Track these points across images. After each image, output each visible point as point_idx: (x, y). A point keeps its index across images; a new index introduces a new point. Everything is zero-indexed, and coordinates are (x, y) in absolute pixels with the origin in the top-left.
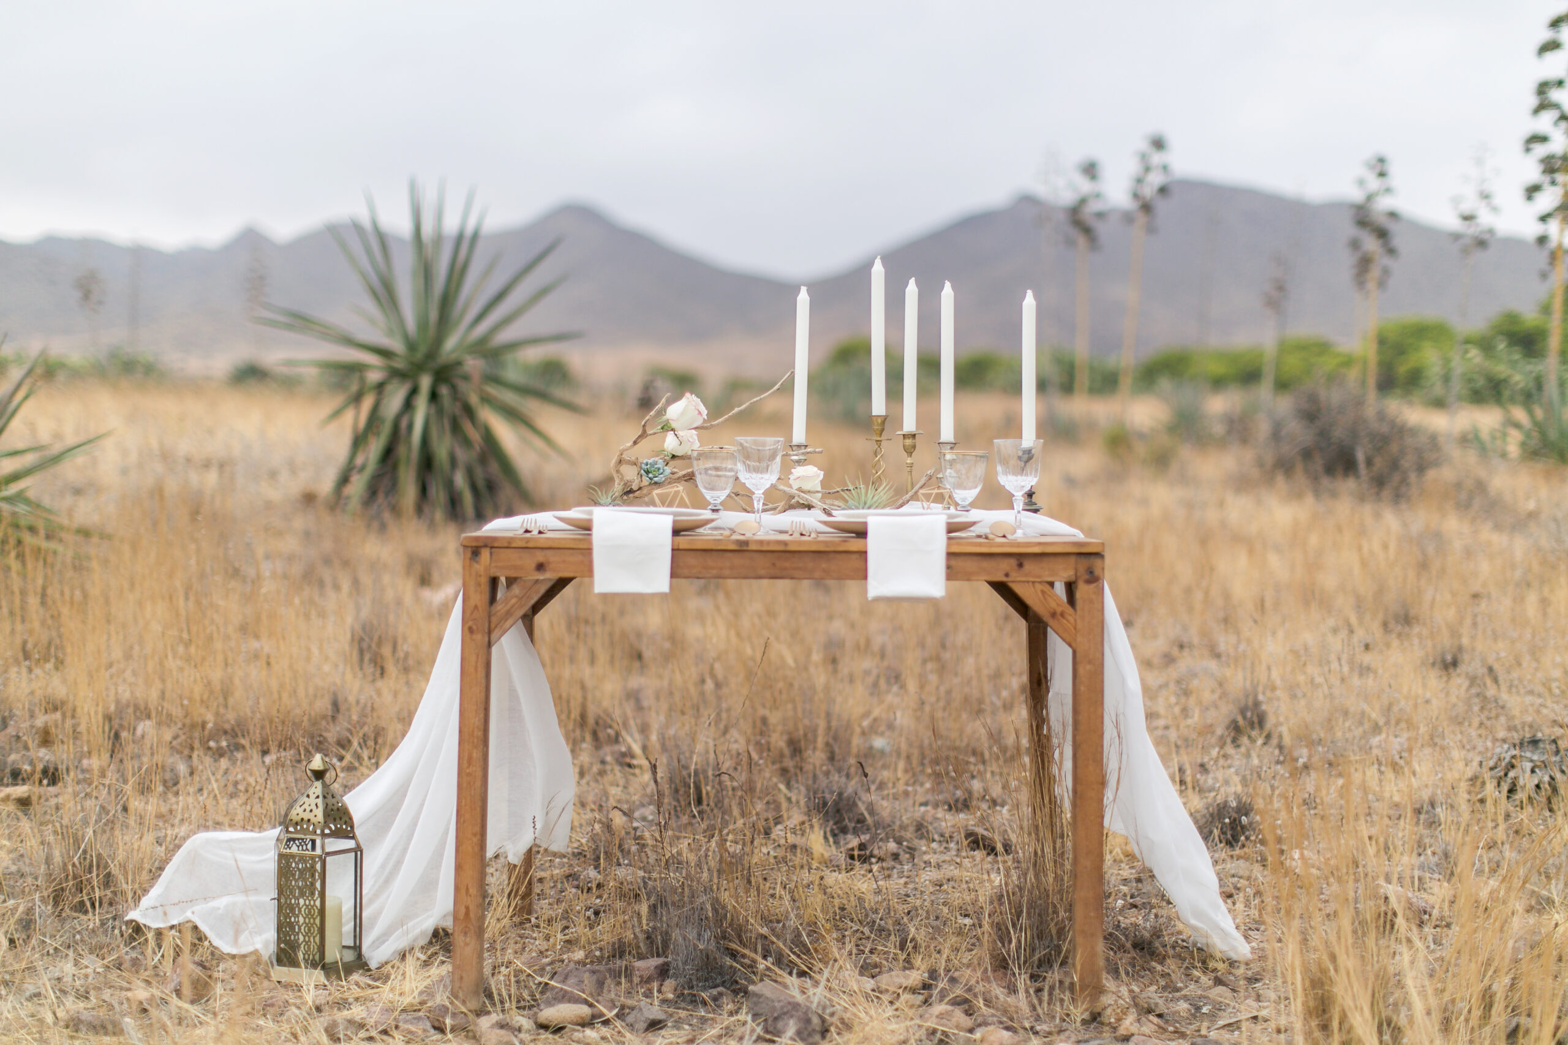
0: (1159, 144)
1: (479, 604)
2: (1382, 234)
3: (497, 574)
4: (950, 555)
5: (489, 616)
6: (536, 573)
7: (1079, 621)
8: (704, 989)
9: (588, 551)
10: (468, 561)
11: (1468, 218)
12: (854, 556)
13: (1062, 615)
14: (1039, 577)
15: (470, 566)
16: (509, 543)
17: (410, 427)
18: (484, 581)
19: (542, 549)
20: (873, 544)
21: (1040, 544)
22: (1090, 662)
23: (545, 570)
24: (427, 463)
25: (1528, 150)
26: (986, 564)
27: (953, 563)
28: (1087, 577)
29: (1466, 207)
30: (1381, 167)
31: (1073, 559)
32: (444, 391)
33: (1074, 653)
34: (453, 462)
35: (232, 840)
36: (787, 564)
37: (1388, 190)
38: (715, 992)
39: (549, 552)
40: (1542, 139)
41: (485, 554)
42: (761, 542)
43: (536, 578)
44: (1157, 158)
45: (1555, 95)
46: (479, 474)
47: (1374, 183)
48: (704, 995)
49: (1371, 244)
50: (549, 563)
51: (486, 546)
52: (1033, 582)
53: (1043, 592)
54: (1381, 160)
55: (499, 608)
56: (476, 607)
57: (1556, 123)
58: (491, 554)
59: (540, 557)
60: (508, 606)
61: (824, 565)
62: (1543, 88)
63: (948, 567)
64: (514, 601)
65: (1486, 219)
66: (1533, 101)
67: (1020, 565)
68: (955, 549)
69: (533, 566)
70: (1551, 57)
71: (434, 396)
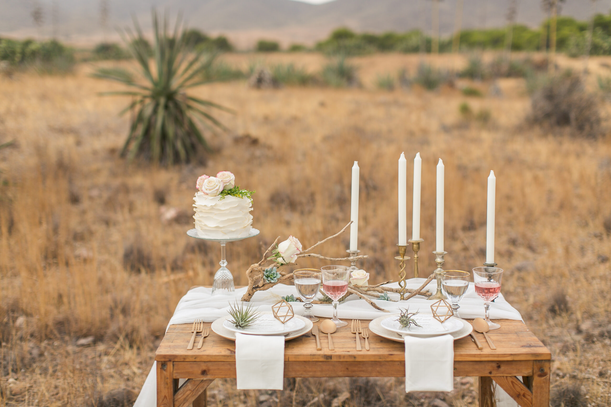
1: (167, 395)
3: (178, 377)
4: (455, 362)
5: (174, 402)
6: (202, 376)
7: (534, 399)
9: (233, 364)
10: (159, 370)
13: (524, 395)
14: (510, 374)
15: (161, 373)
16: (184, 359)
17: (156, 121)
18: (170, 381)
19: (205, 362)
21: (511, 355)
23: (207, 374)
24: (164, 136)
26: (477, 367)
27: (457, 366)
28: (539, 373)
31: (531, 364)
32: (171, 105)
34: (176, 136)
36: (356, 369)
39: (209, 364)
41: (170, 366)
42: (339, 356)
43: (202, 379)
46: (188, 141)
50: (209, 370)
51: (170, 361)
52: (507, 377)
53: (512, 382)
55: (179, 396)
56: (165, 397)
58: (173, 365)
59: (204, 367)
60: (185, 396)
61: (378, 369)
63: (455, 369)
64: (188, 392)
67: (499, 367)
68: (459, 359)
69: (200, 372)
71: (166, 107)
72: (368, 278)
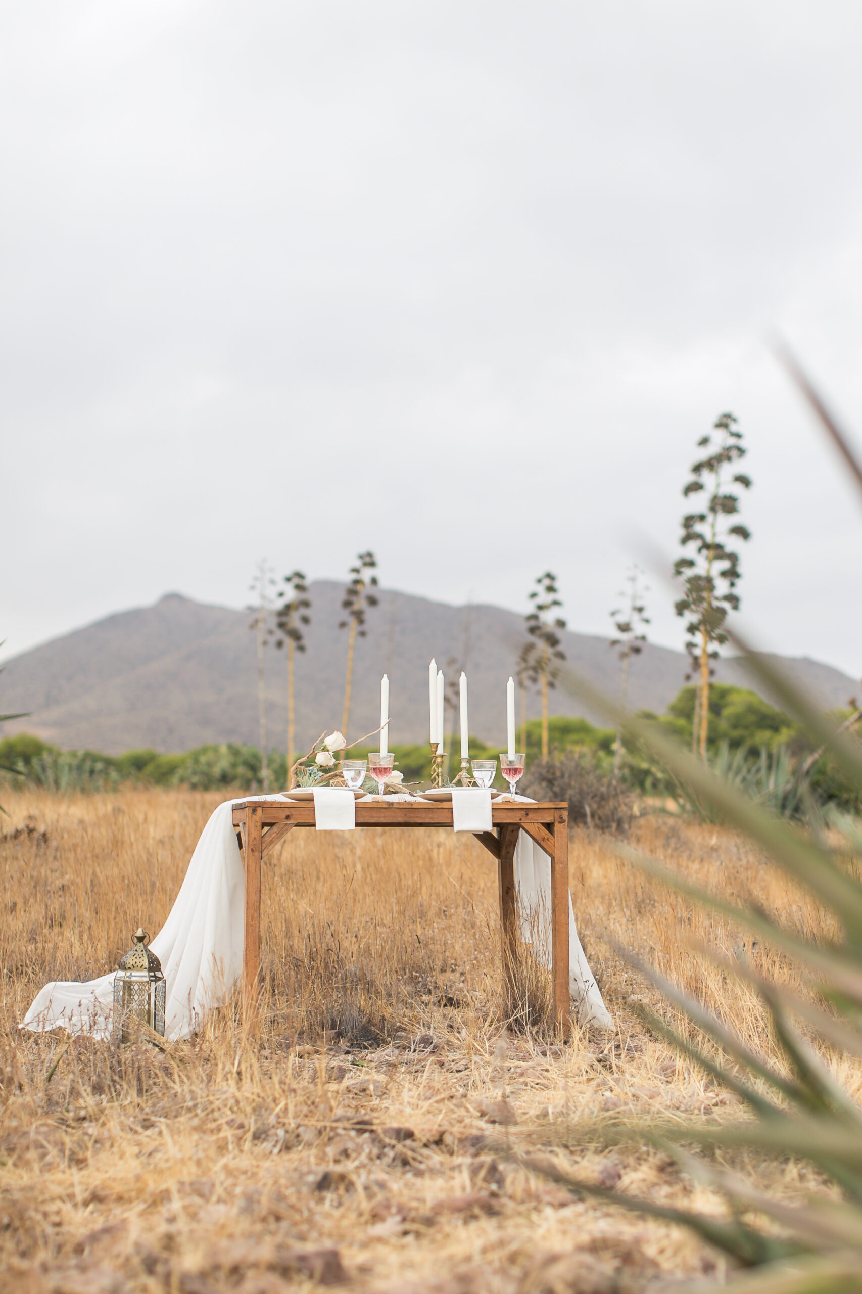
0: (369, 561)
2: (552, 641)
3: (265, 821)
4: (492, 807)
5: (262, 843)
6: (286, 820)
7: (555, 842)
8: (366, 1041)
9: (311, 809)
11: (624, 628)
12: (446, 810)
13: (547, 839)
14: (537, 820)
15: (252, 817)
16: (272, 805)
18: (259, 825)
19: (289, 808)
20: (455, 804)
22: (561, 863)
23: (290, 819)
25: (679, 573)
26: (509, 815)
27: (494, 814)
28: (559, 819)
29: (622, 619)
30: (550, 582)
31: (553, 810)
33: (553, 859)
35: (70, 986)
36: (412, 815)
37: (556, 603)
38: (370, 1042)
39: (292, 810)
40: (690, 563)
41: (259, 811)
42: (399, 803)
43: (286, 823)
44: (367, 574)
45: (699, 528)
47: (545, 598)
48: (365, 1044)
49: (542, 648)
50: (291, 815)
51: (260, 806)
52: (533, 823)
53: (538, 828)
54: (549, 576)
55: (267, 839)
56: (255, 838)
57: (700, 550)
58: (262, 810)
59: (288, 812)
60: (271, 838)
62: (689, 521)
64: (274, 835)
65: (639, 628)
66: (681, 532)
67: (527, 814)
68: (495, 806)
69: (284, 816)
70: (693, 496)
72: (402, 777)
